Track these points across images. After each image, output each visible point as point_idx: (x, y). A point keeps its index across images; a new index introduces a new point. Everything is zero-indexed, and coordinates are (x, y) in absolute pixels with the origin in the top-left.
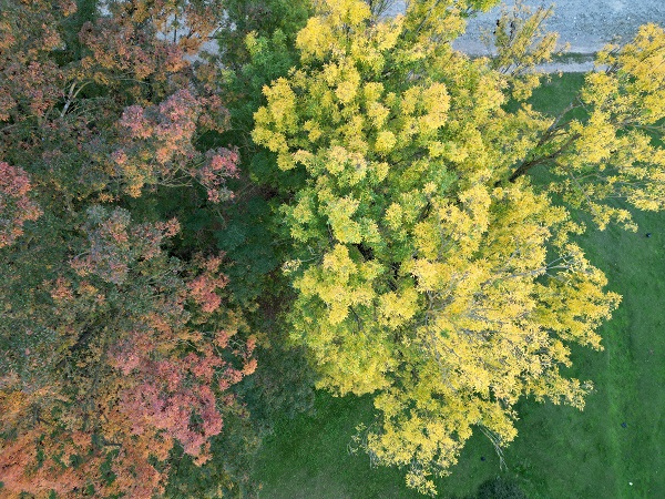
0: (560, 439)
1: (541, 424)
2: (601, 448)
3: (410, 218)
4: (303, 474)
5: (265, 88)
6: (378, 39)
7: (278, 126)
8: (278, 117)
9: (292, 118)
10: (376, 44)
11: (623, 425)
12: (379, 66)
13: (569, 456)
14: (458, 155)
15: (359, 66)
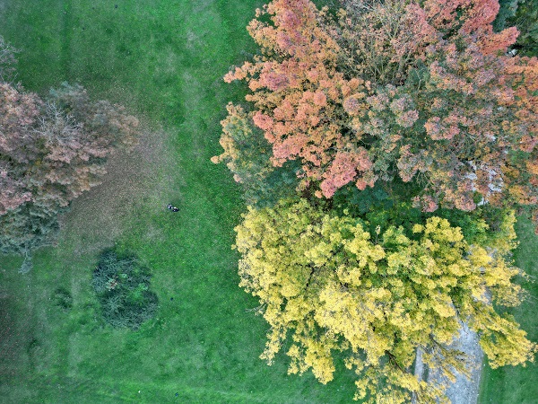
0: (176, 351)
1: (188, 340)
2: (165, 377)
3: (394, 290)
4: (183, 183)
5: (460, 228)
6: (478, 288)
7: (439, 230)
8: (445, 232)
9: (441, 238)
10: (475, 287)
11: (177, 394)
12: (463, 286)
13: (164, 355)
14: (419, 316)
15: (464, 277)
